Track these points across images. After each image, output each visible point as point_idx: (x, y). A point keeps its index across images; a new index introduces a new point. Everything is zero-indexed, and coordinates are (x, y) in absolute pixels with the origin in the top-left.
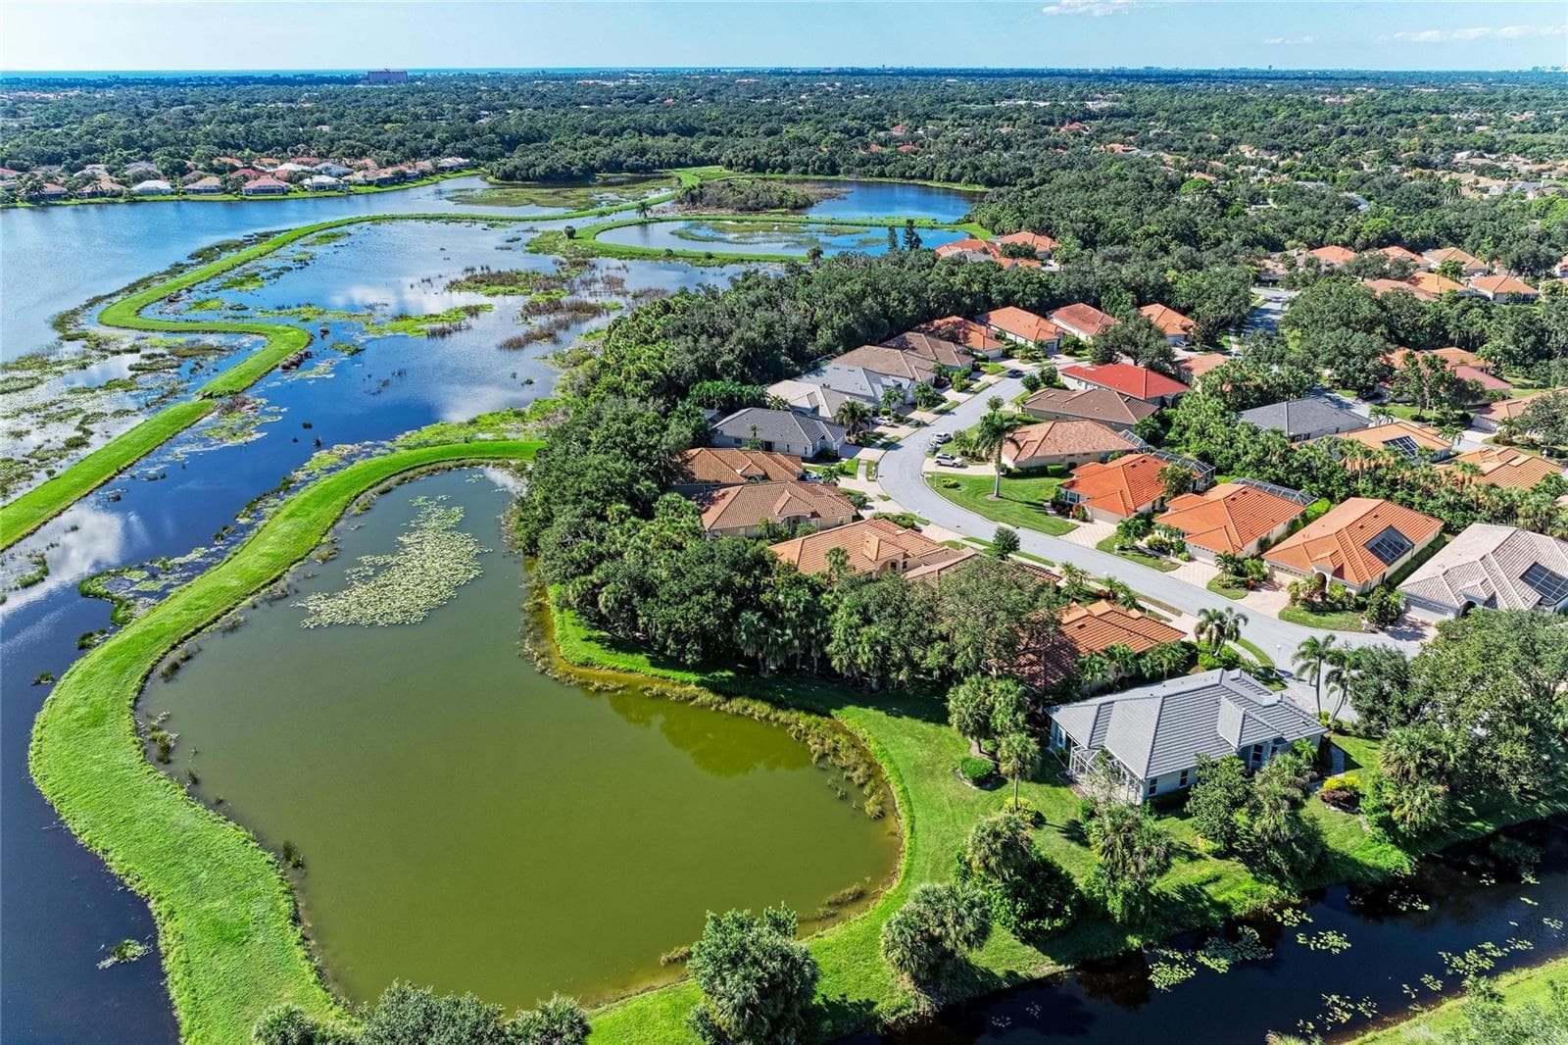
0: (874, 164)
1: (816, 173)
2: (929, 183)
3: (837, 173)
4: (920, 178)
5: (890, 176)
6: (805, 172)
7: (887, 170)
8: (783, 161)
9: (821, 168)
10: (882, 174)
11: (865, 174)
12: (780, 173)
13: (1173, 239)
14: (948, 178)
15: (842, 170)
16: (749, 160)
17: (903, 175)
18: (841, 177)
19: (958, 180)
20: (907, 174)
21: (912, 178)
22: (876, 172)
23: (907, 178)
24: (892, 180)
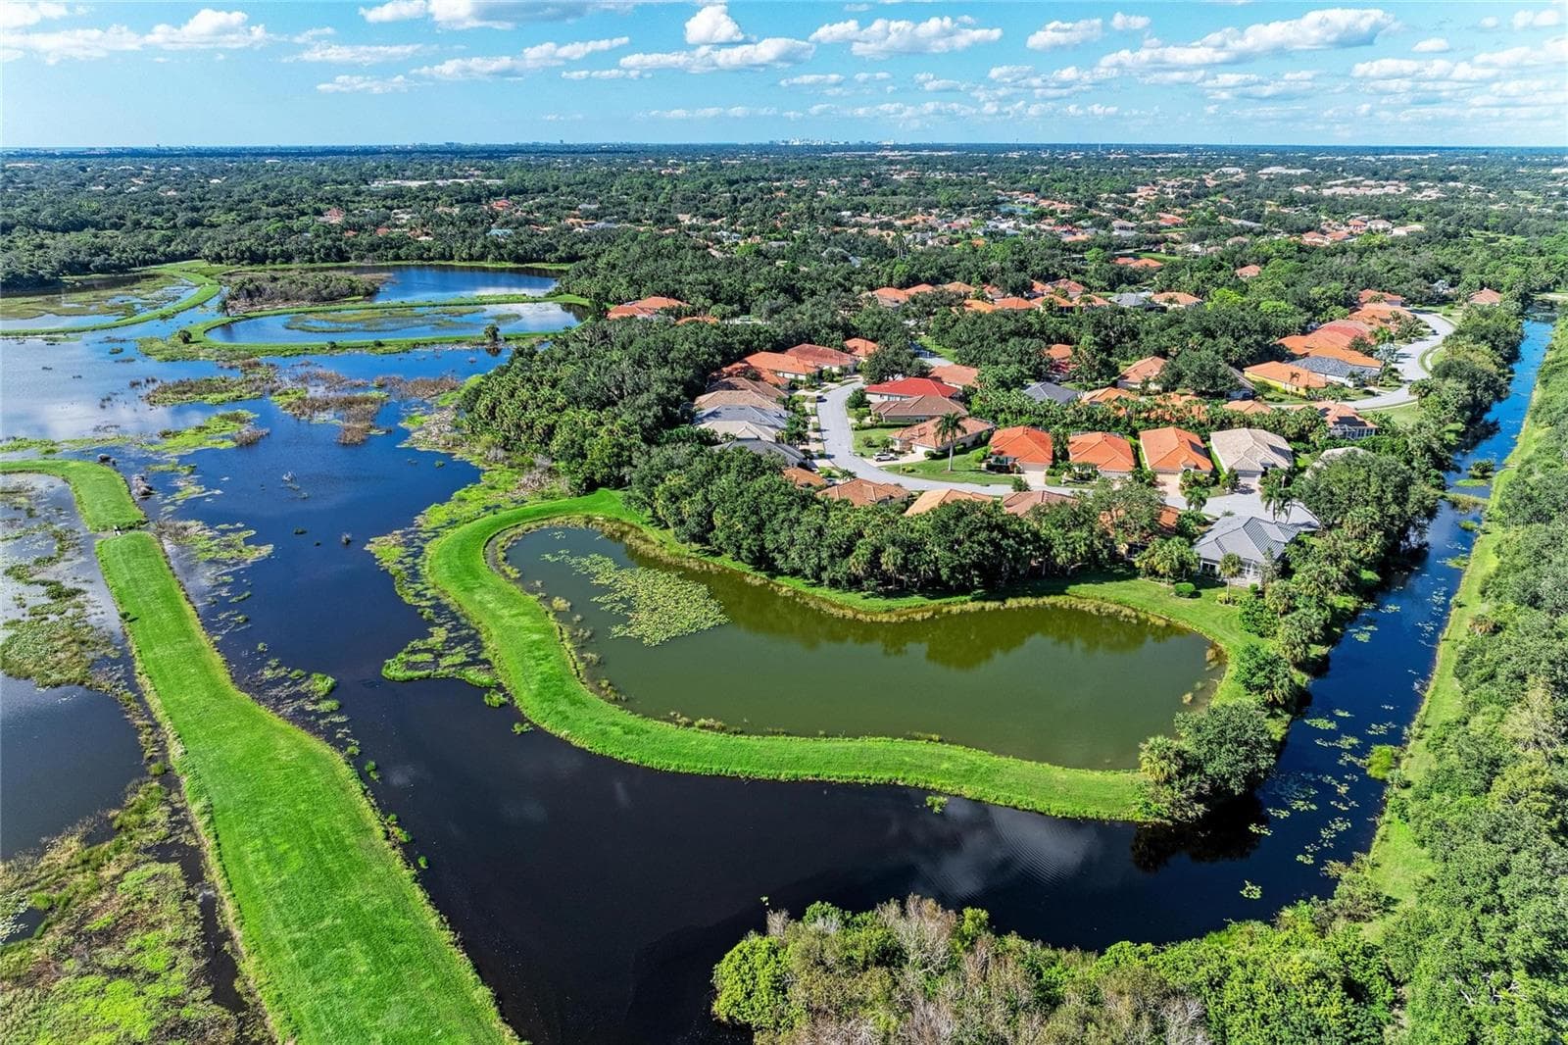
0: (386, 248)
1: (324, 261)
2: (451, 263)
3: (348, 259)
4: (439, 259)
5: (407, 259)
6: (312, 261)
7: (402, 252)
8: (283, 251)
9: (328, 255)
10: (397, 257)
11: (380, 258)
12: (283, 263)
13: (779, 293)
14: (471, 258)
15: (352, 256)
16: (243, 253)
17: (420, 258)
18: (352, 263)
19: (482, 257)
20: (425, 256)
21: (432, 259)
22: (390, 256)
23: (425, 260)
24: (410, 263)
